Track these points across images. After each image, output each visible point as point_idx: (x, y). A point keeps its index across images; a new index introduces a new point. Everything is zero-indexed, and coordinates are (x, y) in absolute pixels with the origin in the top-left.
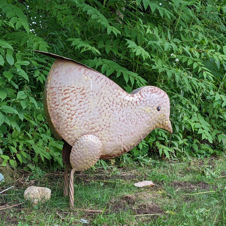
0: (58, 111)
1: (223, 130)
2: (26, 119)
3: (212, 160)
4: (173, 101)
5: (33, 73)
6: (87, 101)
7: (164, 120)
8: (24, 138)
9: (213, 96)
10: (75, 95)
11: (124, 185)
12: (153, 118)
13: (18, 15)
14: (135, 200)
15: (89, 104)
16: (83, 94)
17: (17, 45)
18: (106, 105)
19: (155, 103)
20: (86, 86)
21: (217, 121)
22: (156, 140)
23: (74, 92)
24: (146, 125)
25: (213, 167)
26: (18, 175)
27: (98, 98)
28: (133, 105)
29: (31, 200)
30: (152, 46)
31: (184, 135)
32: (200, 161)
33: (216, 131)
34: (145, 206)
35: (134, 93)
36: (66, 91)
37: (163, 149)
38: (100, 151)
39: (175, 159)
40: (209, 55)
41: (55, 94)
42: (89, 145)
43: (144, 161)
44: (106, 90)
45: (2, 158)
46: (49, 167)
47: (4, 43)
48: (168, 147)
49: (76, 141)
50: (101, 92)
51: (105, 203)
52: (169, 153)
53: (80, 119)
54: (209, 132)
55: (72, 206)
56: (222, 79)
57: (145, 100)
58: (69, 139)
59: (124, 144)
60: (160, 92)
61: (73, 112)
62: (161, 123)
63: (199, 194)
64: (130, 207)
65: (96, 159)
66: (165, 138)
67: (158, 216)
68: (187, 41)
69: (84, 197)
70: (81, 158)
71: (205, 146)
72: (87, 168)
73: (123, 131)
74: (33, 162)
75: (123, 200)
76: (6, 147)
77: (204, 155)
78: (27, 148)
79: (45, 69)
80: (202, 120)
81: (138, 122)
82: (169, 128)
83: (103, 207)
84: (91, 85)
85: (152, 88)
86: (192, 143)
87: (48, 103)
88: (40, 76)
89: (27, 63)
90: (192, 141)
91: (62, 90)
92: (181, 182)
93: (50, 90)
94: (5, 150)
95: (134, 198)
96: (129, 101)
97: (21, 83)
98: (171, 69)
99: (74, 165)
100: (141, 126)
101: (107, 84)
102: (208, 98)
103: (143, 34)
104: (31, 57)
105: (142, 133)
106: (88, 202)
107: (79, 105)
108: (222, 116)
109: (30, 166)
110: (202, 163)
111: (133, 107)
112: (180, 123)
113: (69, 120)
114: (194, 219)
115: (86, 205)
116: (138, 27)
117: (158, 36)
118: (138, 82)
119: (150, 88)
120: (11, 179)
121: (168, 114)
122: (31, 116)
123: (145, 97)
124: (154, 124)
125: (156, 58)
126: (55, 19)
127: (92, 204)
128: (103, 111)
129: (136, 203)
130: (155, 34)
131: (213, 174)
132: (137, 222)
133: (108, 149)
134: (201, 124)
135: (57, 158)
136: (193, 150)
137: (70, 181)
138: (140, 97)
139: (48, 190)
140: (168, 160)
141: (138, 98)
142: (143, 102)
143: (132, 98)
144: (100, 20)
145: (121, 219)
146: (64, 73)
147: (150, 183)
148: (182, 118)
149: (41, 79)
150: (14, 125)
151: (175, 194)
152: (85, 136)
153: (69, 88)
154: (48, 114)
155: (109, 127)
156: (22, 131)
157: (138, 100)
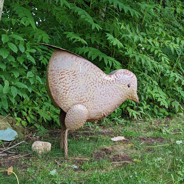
0: (56, 88)
1: (176, 98)
2: (34, 91)
3: (167, 120)
4: (140, 77)
5: (39, 57)
6: (77, 81)
7: (133, 94)
8: (32, 104)
9: (169, 74)
10: (69, 76)
11: (104, 139)
12: (125, 92)
13: (27, 16)
14: (111, 151)
15: (79, 82)
16: (75, 75)
17: (27, 37)
18: (91, 83)
19: (127, 82)
20: (77, 69)
21: (171, 92)
22: (127, 106)
23: (68, 73)
24: (119, 97)
25: (168, 126)
26: (28, 132)
27: (85, 78)
28: (111, 83)
29: (37, 151)
30: (125, 38)
31: (147, 102)
32: (159, 121)
33: (171, 99)
34: (119, 155)
35: (111, 74)
36: (62, 73)
37: (132, 113)
38: (86, 116)
39: (141, 120)
40: (166, 45)
41: (55, 75)
42: (79, 112)
43: (118, 121)
44: (91, 72)
45: (16, 119)
46: (50, 125)
47: (18, 36)
48: (136, 110)
49: (69, 109)
50: (87, 74)
51: (90, 153)
52: (137, 116)
53: (72, 94)
54: (166, 100)
55: (66, 156)
56: (175, 61)
57: (119, 79)
58: (64, 107)
59: (104, 111)
60: (130, 74)
61: (67, 89)
62: (131, 96)
63: (157, 147)
64: (108, 156)
65: (83, 122)
66: (133, 104)
67: (127, 164)
68: (150, 34)
69: (75, 149)
70: (73, 121)
71: (163, 110)
72: (77, 129)
73: (103, 102)
74: (39, 122)
75: (103, 151)
76: (19, 111)
77: (162, 116)
78: (35, 112)
79: (47, 55)
80: (160, 91)
81: (114, 96)
82: (136, 100)
83: (88, 156)
84: (81, 69)
85: (124, 71)
86: (153, 108)
87: (49, 82)
88: (44, 59)
89: (34, 51)
90: (153, 106)
91: (59, 72)
92: (145, 137)
93: (51, 72)
94: (19, 113)
95: (111, 149)
96: (108, 80)
97: (30, 64)
98: (139, 55)
99: (68, 126)
100: (116, 98)
101: (92, 68)
102: (165, 75)
103: (119, 29)
104: (37, 45)
105: (117, 103)
106: (77, 153)
107: (72, 83)
108: (175, 88)
109: (36, 125)
110: (160, 123)
111: (111, 85)
112: (145, 94)
113: (65, 94)
114: (154, 166)
115: (77, 155)
116: (115, 24)
117: (129, 31)
118: (114, 65)
119: (123, 70)
120: (23, 135)
121: (136, 89)
122: (37, 89)
123: (119, 77)
124: (126, 97)
125: (128, 46)
126: (55, 17)
127: (81, 154)
128: (89, 88)
129: (112, 153)
130: (127, 29)
131: (168, 131)
132: (113, 167)
133: (92, 115)
134: (160, 94)
135: (56, 119)
136: (154, 113)
137: (65, 138)
138: (115, 77)
139: (49, 144)
140: (135, 120)
141: (114, 78)
142: (118, 81)
143: (110, 78)
144: (87, 19)
145: (101, 165)
146: (61, 60)
147: (122, 138)
148: (146, 90)
149: (44, 62)
150: (25, 96)
151: (140, 147)
152: (76, 105)
153: (65, 71)
154: (49, 89)
155: (93, 99)
156: (30, 99)
157: (114, 79)
